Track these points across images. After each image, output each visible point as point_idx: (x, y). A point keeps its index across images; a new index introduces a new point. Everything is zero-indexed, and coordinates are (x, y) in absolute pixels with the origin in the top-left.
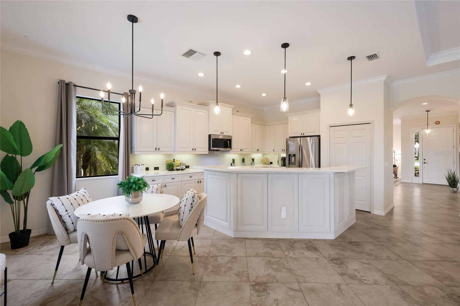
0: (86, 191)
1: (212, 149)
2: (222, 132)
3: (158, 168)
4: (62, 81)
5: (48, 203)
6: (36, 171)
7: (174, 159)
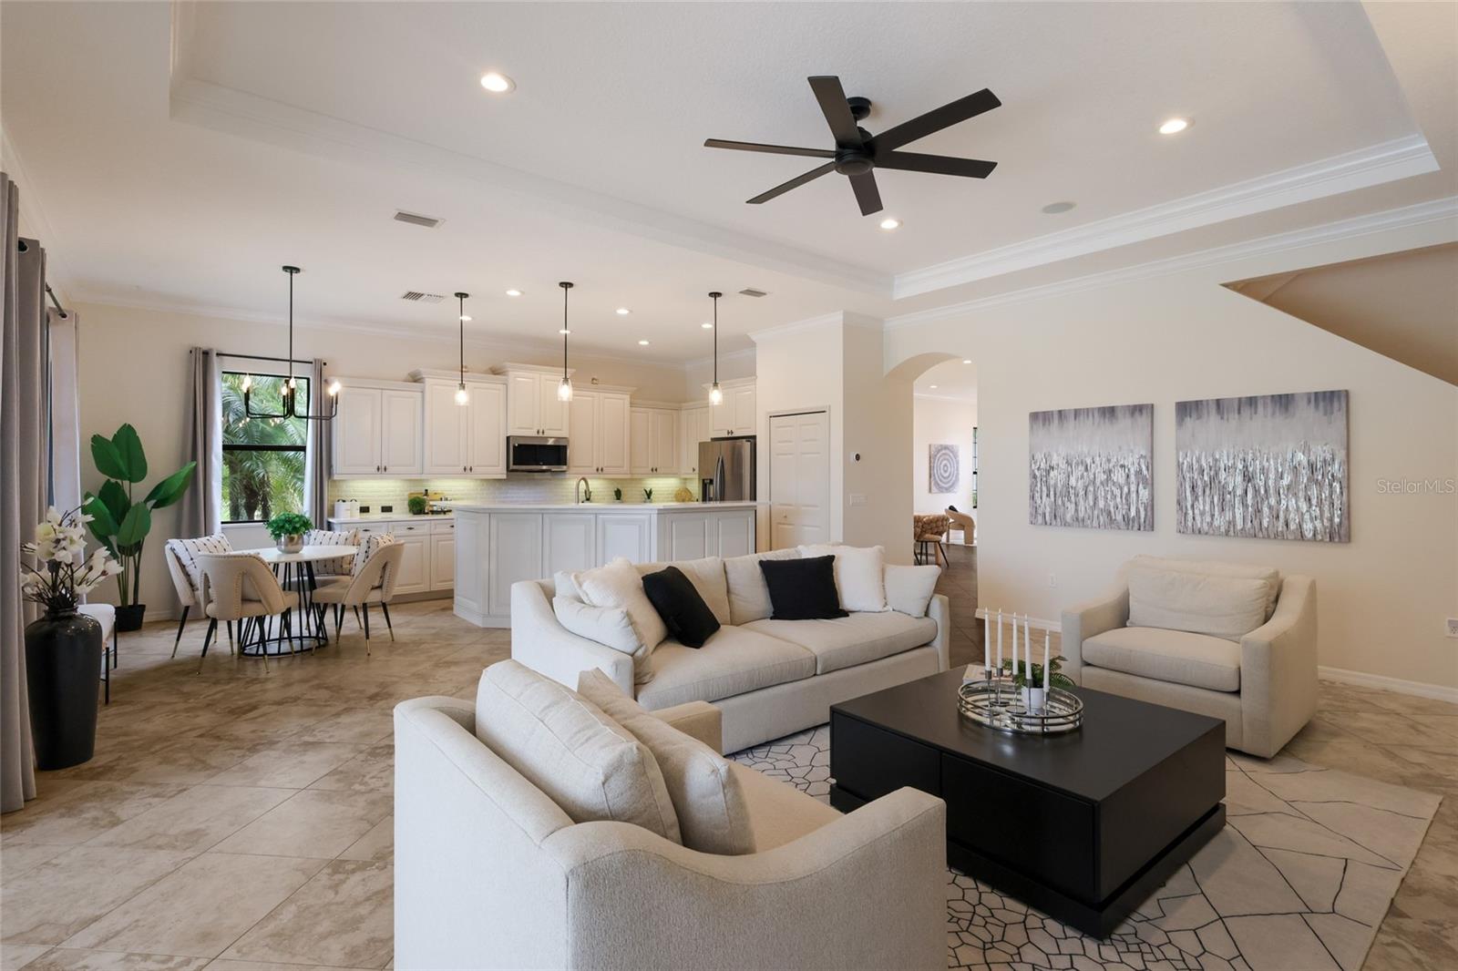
0: (223, 535)
1: (512, 467)
2: (541, 431)
3: (368, 508)
4: (196, 349)
5: (167, 547)
6: (153, 507)
7: (426, 490)
